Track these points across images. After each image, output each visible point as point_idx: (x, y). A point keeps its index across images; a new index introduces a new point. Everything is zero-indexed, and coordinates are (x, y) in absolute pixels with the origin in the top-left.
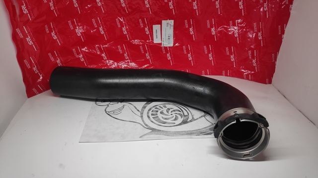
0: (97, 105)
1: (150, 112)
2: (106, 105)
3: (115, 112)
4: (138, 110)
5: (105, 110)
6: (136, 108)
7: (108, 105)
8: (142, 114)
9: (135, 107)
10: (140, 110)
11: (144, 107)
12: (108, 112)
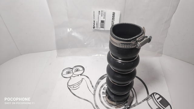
0: (62, 76)
1: (102, 91)
2: (69, 77)
3: (74, 87)
4: (93, 86)
5: (68, 84)
6: (91, 83)
7: (70, 77)
8: (95, 91)
9: (91, 81)
10: (94, 86)
11: (98, 83)
12: (70, 86)
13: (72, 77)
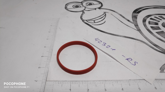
0: (68, 10)
2: (81, 11)
3: (96, 21)
4: (129, 21)
5: (82, 19)
6: (124, 17)
8: (136, 25)
9: (121, 15)
10: (131, 20)
11: (135, 17)
12: (86, 20)
13: (84, 11)
